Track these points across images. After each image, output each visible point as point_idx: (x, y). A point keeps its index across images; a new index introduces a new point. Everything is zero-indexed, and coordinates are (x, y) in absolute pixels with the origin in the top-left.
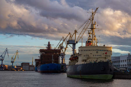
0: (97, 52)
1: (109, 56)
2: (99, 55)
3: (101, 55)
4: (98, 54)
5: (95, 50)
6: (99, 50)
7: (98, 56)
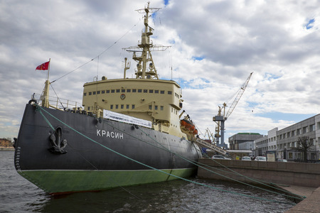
0: (123, 97)
1: (162, 107)
2: (128, 106)
3: (133, 106)
4: (125, 102)
5: (118, 91)
6: (129, 91)
7: (125, 107)
